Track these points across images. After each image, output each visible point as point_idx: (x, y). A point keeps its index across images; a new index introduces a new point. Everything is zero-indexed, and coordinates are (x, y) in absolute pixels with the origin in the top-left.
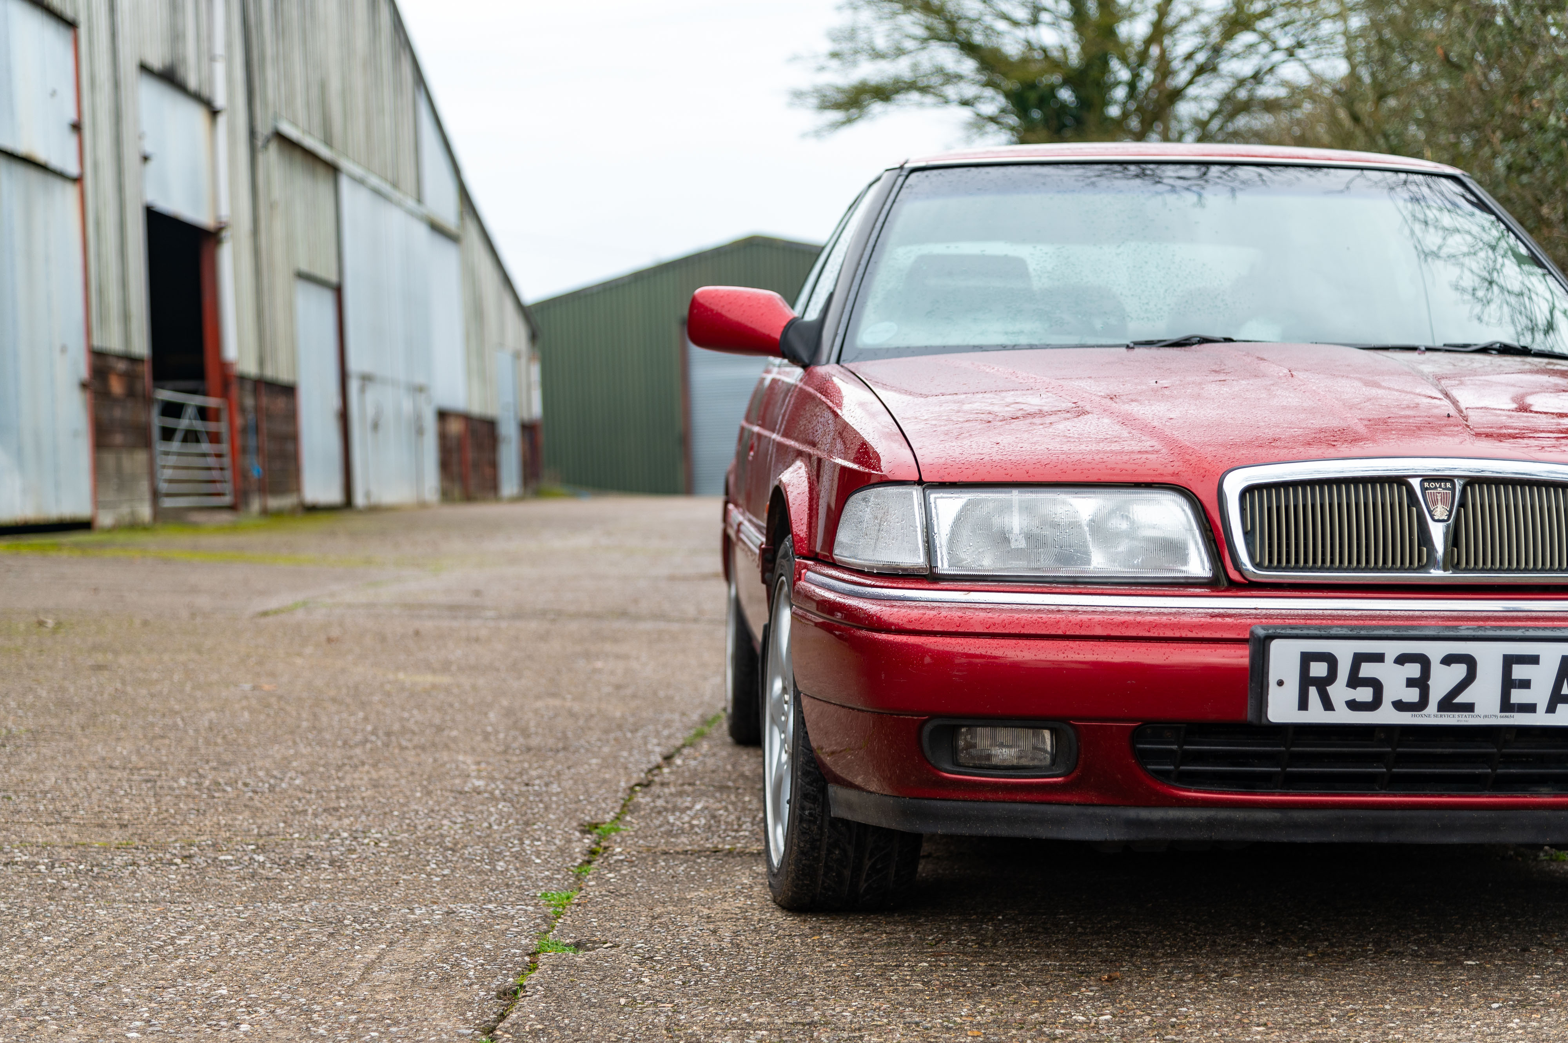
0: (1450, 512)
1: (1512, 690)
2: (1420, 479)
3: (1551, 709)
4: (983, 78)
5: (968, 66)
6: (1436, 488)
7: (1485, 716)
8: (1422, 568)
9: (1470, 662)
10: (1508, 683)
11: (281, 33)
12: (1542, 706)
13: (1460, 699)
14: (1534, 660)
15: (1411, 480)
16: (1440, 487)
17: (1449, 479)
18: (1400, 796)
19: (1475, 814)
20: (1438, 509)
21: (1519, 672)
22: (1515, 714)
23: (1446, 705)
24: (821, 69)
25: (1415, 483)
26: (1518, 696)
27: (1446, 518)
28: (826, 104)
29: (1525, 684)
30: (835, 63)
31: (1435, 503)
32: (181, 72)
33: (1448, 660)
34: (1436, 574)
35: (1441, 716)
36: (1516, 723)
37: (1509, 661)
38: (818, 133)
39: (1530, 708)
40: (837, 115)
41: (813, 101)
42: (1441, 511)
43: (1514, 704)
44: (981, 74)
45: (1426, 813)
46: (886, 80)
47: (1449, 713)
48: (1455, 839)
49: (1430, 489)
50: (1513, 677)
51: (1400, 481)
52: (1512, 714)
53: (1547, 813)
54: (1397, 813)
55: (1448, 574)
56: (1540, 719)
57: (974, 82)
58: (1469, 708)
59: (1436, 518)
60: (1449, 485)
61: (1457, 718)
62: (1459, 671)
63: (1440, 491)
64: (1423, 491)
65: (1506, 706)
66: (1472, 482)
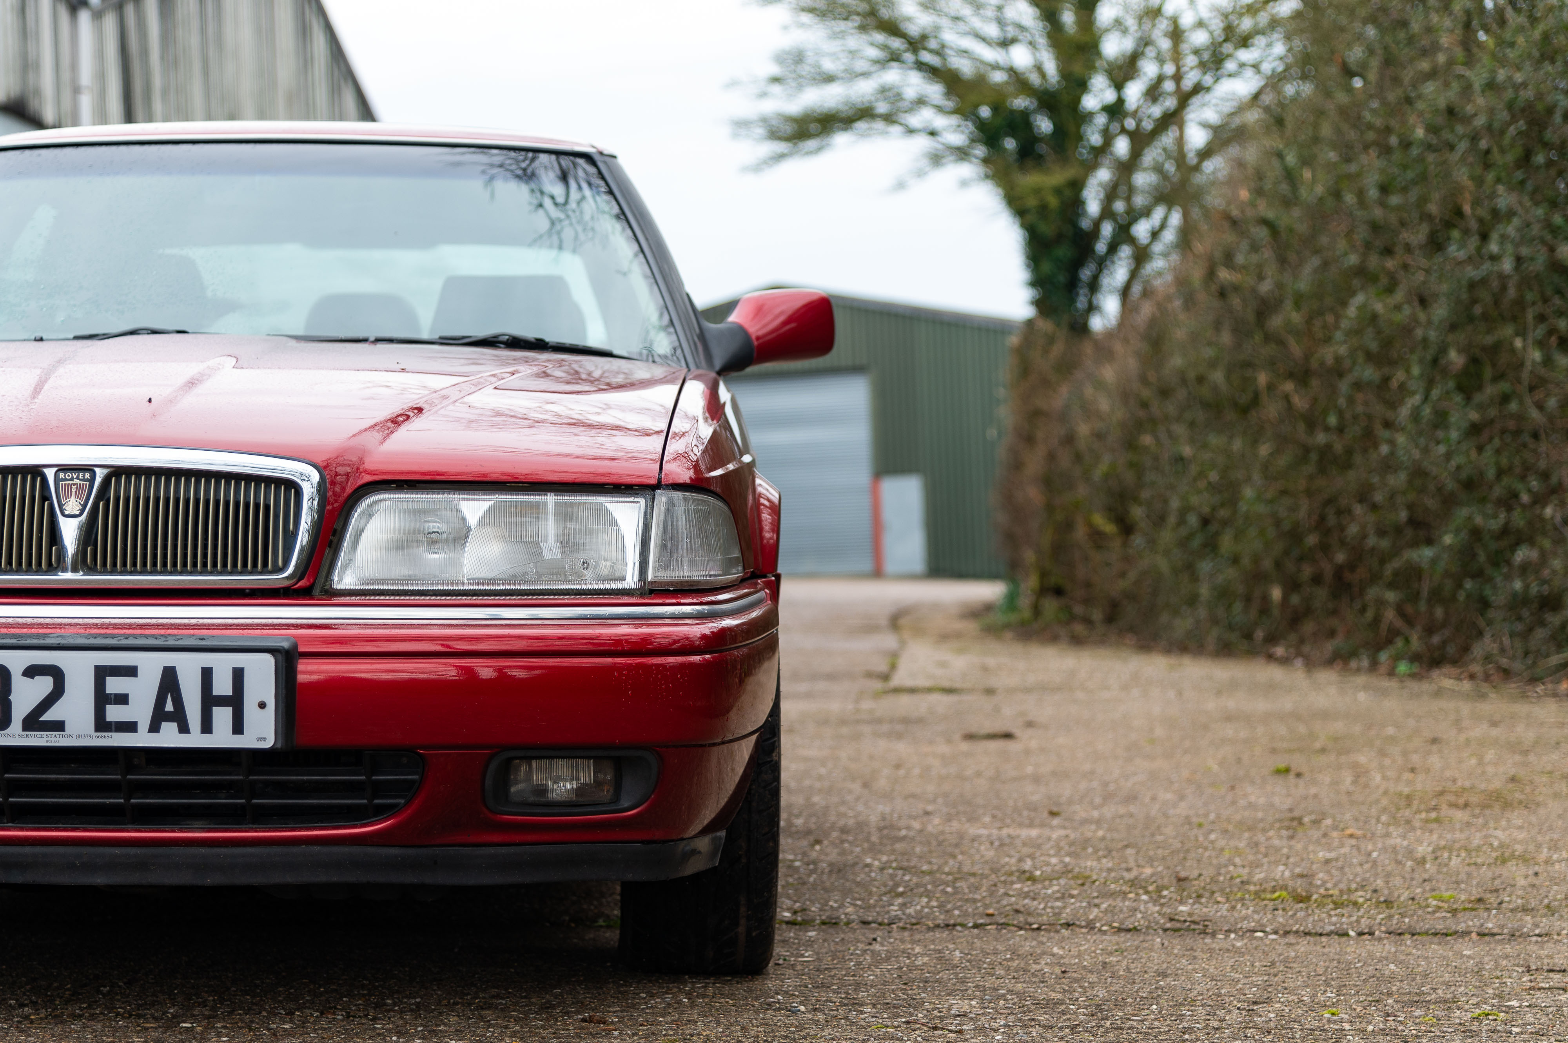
0: (84, 506)
1: (108, 706)
2: (56, 469)
3: (154, 728)
4: (950, 104)
5: (935, 91)
6: (72, 479)
7: (79, 736)
8: (51, 569)
9: (56, 674)
10: (102, 699)
11: (171, 61)
12: (144, 724)
13: (49, 716)
14: (131, 671)
15: (46, 471)
16: (78, 478)
17: (88, 469)
18: (27, 830)
19: (117, 851)
20: (70, 503)
21: (114, 685)
22: (113, 734)
23: (32, 722)
24: (763, 95)
25: (50, 473)
26: (114, 713)
27: (78, 513)
28: (774, 135)
29: (122, 699)
30: (776, 89)
31: (68, 494)
32: (33, 105)
33: (31, 672)
34: (67, 576)
35: (27, 736)
36: (115, 745)
37: (102, 673)
38: (759, 167)
39: (130, 727)
40: (781, 147)
41: (760, 131)
42: (72, 505)
43: (110, 723)
44: (949, 100)
45: (61, 850)
46: (841, 107)
47: (36, 733)
48: (100, 880)
49: (66, 480)
50: (108, 692)
51: (35, 471)
52: (110, 734)
53: (203, 850)
54: (27, 850)
55: (79, 576)
56: (142, 739)
57: (940, 109)
58: (59, 726)
59: (67, 513)
60: (87, 476)
61: (45, 739)
62: (44, 685)
63: (77, 480)
64: (57, 480)
65: (102, 725)
66: (117, 472)
